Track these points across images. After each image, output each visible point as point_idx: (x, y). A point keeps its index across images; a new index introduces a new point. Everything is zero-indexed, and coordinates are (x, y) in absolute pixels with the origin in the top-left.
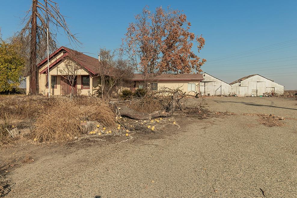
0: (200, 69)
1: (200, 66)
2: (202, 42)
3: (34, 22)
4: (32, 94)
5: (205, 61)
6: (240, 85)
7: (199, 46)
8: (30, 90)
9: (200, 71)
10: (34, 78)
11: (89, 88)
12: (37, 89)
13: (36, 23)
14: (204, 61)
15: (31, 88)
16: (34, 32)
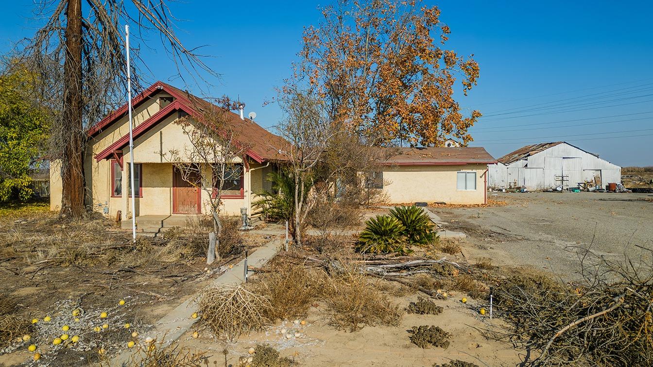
0: (466, 134)
1: (467, 127)
2: (472, 71)
3: (73, 11)
4: (72, 216)
5: (478, 115)
6: (526, 166)
7: (466, 81)
8: (64, 205)
9: (468, 138)
10: (76, 171)
11: (242, 197)
12: (87, 202)
13: (80, 13)
14: (476, 115)
15: (67, 199)
16: (74, 39)
